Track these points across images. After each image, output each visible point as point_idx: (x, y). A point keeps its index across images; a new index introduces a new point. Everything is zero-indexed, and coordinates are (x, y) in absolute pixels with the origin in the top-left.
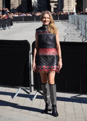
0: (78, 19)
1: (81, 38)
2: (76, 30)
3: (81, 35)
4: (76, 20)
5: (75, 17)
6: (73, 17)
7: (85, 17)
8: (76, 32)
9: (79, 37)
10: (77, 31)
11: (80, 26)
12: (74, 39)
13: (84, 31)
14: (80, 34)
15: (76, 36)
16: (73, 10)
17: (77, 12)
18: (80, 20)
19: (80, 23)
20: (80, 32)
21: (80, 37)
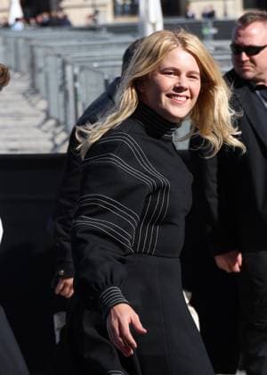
0: (32, 47)
1: (46, 132)
2: (24, 94)
3: (48, 117)
4: (23, 51)
5: (18, 38)
6: (11, 41)
7: (61, 39)
8: (24, 107)
9: (39, 127)
10: (30, 102)
11: (41, 79)
12: (17, 136)
13: (58, 99)
14: (43, 116)
15: (27, 121)
16: (8, 10)
17: (26, 19)
18: (39, 52)
19: (40, 63)
20: (42, 105)
21: (44, 127)
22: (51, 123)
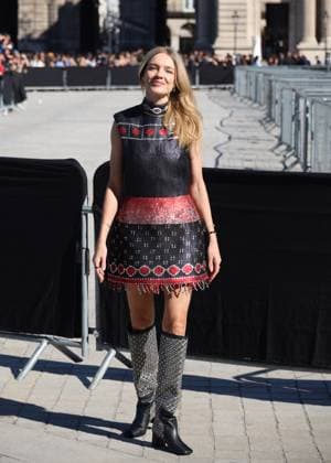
0: (270, 81)
1: (277, 155)
2: (260, 121)
3: (281, 143)
4: (262, 84)
5: (259, 73)
6: (253, 76)
7: (295, 76)
8: (260, 133)
9: (272, 150)
10: (265, 128)
11: (276, 109)
13: (289, 126)
14: (276, 141)
15: (262, 145)
16: (252, 49)
17: (265, 57)
18: (277, 86)
19: (277, 96)
20: (277, 131)
21: (277, 151)
22: (284, 147)
